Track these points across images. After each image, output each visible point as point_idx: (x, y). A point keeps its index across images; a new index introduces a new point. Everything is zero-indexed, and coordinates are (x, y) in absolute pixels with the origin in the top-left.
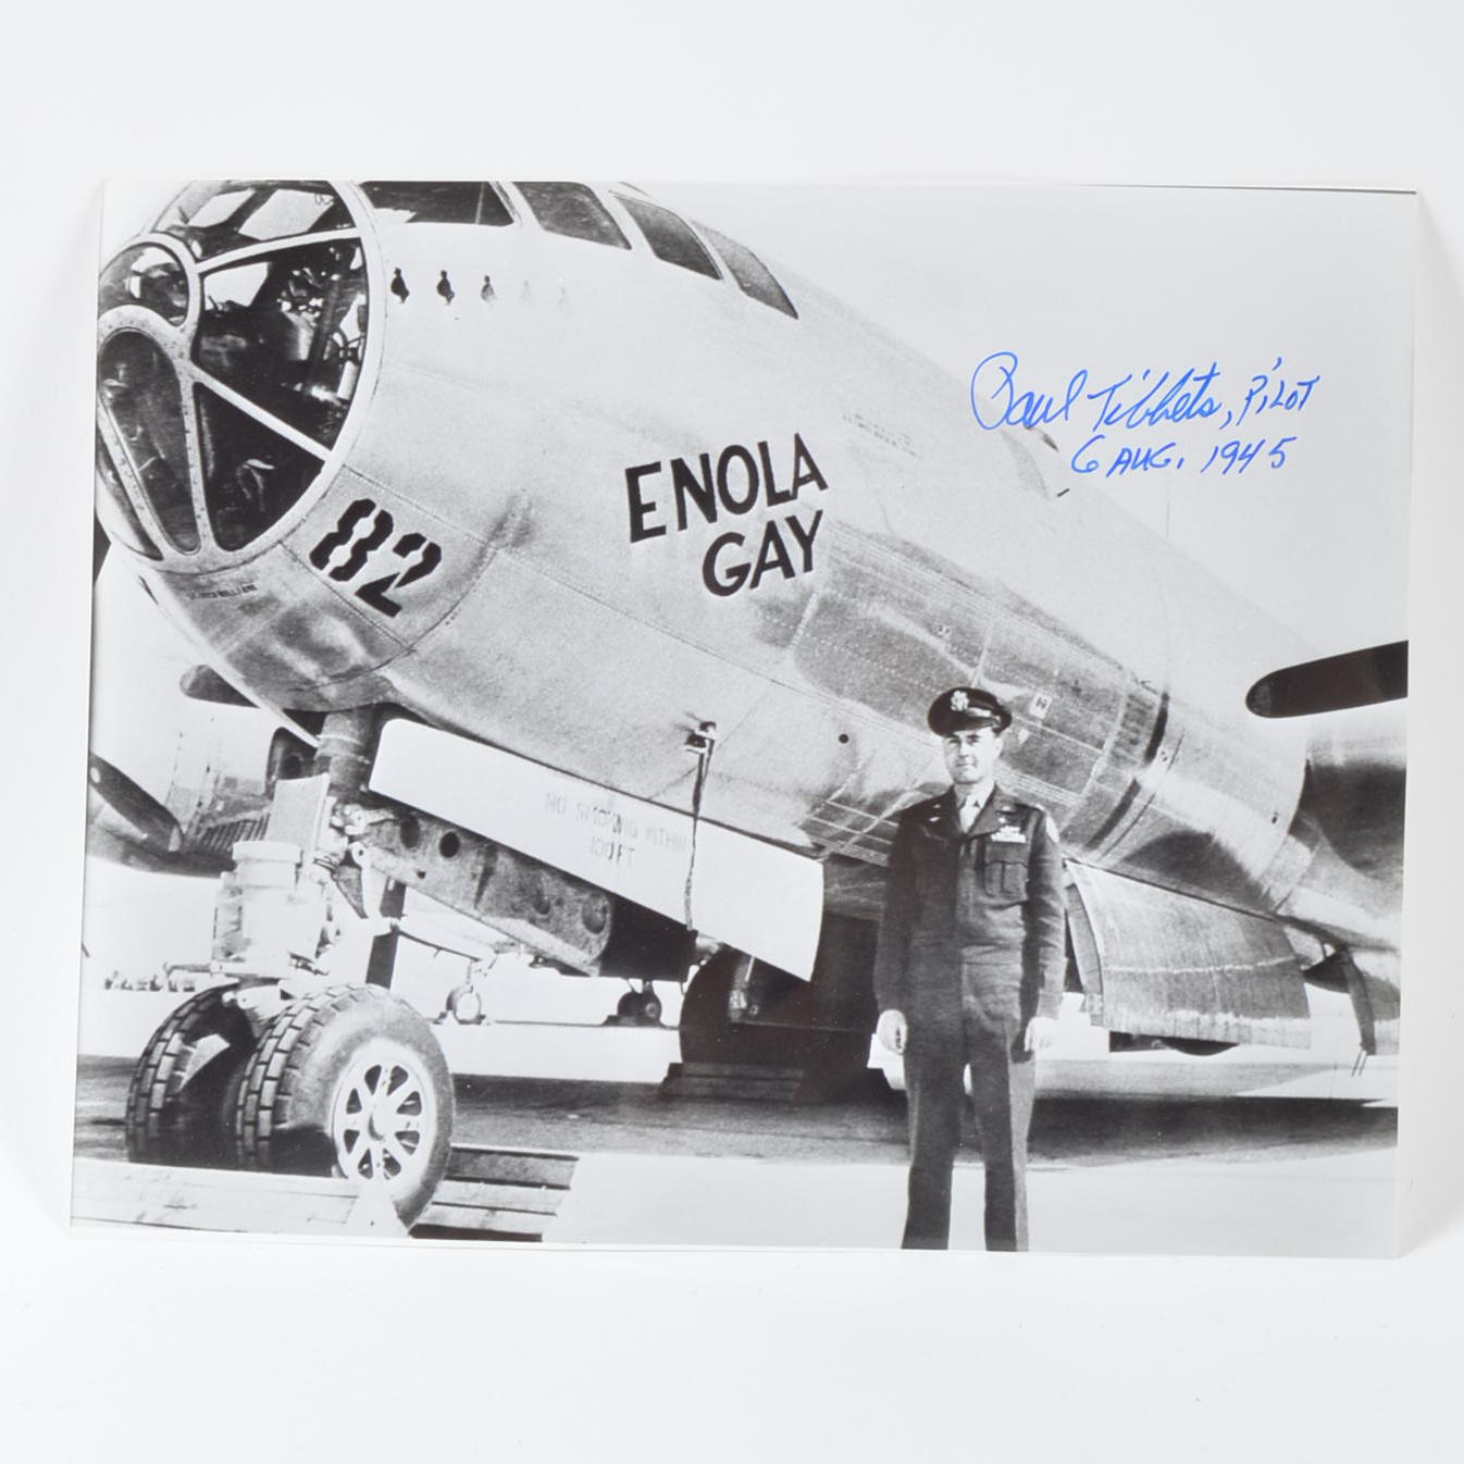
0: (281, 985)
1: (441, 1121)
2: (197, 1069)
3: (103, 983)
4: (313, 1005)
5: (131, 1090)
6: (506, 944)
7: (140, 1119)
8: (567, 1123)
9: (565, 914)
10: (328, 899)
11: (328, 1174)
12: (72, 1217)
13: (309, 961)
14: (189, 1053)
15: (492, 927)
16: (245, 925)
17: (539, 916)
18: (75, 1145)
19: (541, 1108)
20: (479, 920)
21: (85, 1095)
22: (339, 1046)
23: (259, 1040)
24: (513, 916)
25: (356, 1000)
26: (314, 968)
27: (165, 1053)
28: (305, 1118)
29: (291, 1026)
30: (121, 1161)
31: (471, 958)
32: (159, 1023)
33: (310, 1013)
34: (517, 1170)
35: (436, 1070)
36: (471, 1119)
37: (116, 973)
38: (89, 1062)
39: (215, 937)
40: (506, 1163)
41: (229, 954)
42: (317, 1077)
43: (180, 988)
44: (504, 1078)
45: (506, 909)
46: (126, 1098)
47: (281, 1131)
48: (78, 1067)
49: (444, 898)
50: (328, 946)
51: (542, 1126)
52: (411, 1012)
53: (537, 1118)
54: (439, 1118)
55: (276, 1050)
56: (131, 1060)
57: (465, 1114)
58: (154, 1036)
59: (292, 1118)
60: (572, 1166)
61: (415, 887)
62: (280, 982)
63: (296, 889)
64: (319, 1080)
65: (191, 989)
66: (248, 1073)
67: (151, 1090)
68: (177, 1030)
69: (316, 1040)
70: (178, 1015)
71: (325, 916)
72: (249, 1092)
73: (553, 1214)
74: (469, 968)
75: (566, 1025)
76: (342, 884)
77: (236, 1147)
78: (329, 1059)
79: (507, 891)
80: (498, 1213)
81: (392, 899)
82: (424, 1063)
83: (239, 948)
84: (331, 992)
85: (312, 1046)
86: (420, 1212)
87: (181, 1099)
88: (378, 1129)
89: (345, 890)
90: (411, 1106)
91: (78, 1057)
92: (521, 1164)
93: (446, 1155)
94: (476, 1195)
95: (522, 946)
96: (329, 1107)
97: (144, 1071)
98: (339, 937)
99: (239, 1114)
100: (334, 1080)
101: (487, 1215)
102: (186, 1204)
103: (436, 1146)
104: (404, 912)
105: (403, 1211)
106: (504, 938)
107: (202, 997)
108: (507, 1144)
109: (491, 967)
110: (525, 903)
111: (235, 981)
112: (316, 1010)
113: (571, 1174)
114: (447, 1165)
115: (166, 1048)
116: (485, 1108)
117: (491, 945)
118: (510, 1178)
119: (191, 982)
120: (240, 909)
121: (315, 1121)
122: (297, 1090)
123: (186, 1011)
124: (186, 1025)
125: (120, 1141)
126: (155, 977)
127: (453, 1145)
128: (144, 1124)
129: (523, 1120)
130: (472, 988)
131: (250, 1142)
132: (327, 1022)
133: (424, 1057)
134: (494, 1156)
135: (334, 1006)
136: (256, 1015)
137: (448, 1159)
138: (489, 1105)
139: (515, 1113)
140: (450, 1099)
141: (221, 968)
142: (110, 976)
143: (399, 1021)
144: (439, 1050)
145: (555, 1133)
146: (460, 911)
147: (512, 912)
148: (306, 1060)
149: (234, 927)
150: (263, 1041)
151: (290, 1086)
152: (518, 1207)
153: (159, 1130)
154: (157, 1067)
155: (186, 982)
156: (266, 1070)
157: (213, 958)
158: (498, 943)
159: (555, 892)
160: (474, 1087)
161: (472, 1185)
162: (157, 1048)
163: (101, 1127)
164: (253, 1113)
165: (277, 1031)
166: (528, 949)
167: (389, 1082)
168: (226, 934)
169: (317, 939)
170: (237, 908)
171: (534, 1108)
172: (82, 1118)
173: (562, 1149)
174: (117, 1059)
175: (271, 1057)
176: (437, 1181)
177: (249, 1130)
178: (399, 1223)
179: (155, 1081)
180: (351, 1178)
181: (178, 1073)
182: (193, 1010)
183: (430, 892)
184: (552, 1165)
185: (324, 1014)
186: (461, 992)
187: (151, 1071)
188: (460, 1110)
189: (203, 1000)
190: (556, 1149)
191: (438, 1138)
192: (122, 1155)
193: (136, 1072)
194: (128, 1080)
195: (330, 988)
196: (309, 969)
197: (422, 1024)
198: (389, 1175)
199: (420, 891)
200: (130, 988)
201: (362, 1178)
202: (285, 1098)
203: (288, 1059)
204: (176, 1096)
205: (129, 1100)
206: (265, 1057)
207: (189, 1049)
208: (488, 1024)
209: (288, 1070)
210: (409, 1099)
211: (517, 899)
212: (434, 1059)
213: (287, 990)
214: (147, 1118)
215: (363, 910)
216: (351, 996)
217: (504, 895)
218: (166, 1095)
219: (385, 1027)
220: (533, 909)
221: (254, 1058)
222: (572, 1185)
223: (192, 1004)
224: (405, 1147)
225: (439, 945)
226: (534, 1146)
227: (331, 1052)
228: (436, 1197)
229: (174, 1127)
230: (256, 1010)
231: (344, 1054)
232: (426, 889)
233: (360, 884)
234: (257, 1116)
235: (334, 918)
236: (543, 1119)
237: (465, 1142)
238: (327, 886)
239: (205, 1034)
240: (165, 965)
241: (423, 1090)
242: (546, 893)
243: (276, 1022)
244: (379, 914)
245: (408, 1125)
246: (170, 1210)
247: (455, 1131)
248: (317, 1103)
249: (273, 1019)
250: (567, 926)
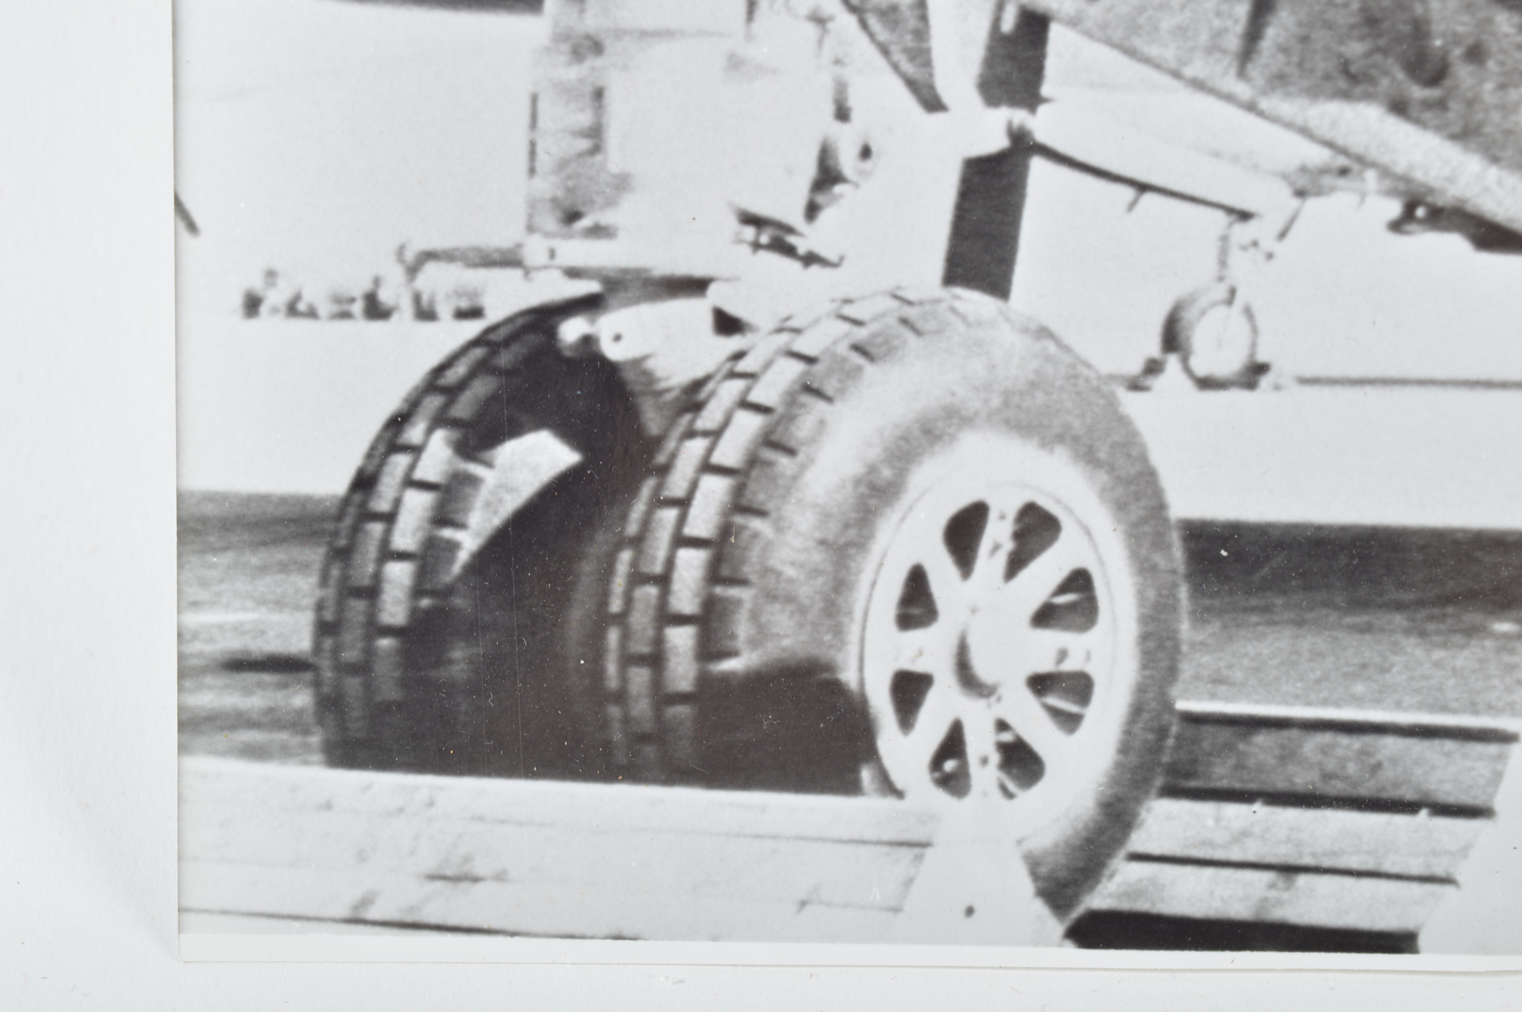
0: (716, 296)
1: (1151, 644)
2: (497, 521)
3: (237, 301)
4: (803, 345)
5: (324, 580)
6: (1324, 171)
7: (351, 655)
8: (1489, 643)
9: (1489, 86)
10: (838, 62)
11: (851, 787)
12: (181, 910)
13: (790, 230)
14: (473, 481)
15: (1288, 125)
16: (613, 138)
17: (1418, 92)
18: (183, 726)
19: (1420, 604)
20: (1251, 107)
21: (202, 595)
22: (874, 453)
23: (657, 442)
24: (1345, 96)
25: (918, 332)
26: (802, 250)
27: (410, 482)
28: (786, 642)
29: (745, 404)
30: (306, 763)
31: (1230, 210)
32: (392, 403)
33: (793, 369)
34: (1352, 768)
35: (1136, 511)
36: (1231, 638)
37: (271, 275)
38: (209, 509)
39: (532, 171)
40: (1324, 751)
41: (572, 216)
42: (818, 535)
43: (445, 310)
44: (1319, 528)
45: (1327, 77)
46: (310, 601)
47: (726, 679)
48: (180, 521)
49: (1154, 51)
50: (838, 189)
51: (1419, 653)
52: (1067, 359)
53: (1407, 632)
54: (1144, 638)
55: (708, 467)
56: (320, 501)
57: (1215, 626)
58: (378, 439)
59: (754, 643)
60: (1501, 758)
61: (1074, 22)
62: (713, 289)
63: (749, 37)
64: (823, 542)
65: (475, 313)
66: (632, 528)
67: (378, 577)
68: (439, 420)
69: (813, 440)
70: (442, 382)
71: (829, 108)
72: (638, 578)
73: (1446, 880)
74: (1224, 239)
75: (1489, 385)
76: (873, 21)
77: (605, 724)
78: (849, 487)
79: (1329, 25)
80: (1302, 880)
81: (1011, 57)
82: (1103, 492)
83: (599, 200)
84: (849, 311)
85: (801, 457)
86: (1097, 881)
87: (458, 602)
88: (982, 668)
89: (883, 34)
90: (1071, 607)
91: (181, 497)
92: (1364, 753)
93: (1162, 732)
94: (1244, 834)
95: (1371, 176)
96: (850, 613)
97: (356, 530)
98: (868, 165)
99: (613, 636)
100: (861, 544)
101: (1272, 886)
102: (480, 867)
103: (1137, 710)
104: (1046, 90)
105: (1048, 878)
106: (1318, 155)
107: (503, 333)
108: (1325, 703)
109: (1283, 235)
110: (1378, 58)
111: (592, 287)
112: (810, 360)
113: (1498, 776)
114: (1166, 758)
115: (412, 467)
116: (1266, 609)
117: (1285, 177)
118: (1337, 787)
119: (474, 294)
120: (599, 94)
121: (815, 651)
122: (766, 571)
123: (460, 369)
124: (463, 408)
125: (300, 712)
126: (377, 282)
127: (1182, 705)
128: (363, 668)
129: (1368, 637)
130: (1233, 292)
131: (641, 707)
132: (842, 391)
133: (1103, 477)
134: (1294, 733)
135: (858, 348)
136: (649, 378)
137: (1170, 742)
138: (1279, 601)
139: (1349, 620)
140: (1174, 586)
141: (552, 254)
142: (257, 283)
143: (1033, 385)
144: (1143, 458)
145: (1455, 672)
146: (1199, 85)
147: (1342, 83)
148: (788, 489)
149: (584, 144)
150: (671, 444)
151: (743, 562)
152: (1354, 862)
153: (403, 683)
154: (390, 518)
155: (458, 294)
156: (682, 520)
157: (531, 229)
158: (1303, 169)
159: (1464, 25)
160: (1238, 556)
161: (1234, 812)
162: (387, 469)
163: (251, 677)
164: (650, 633)
165: (709, 419)
166: (1388, 183)
167: (1008, 545)
168: (562, 165)
169: (809, 171)
170: (588, 89)
171: (1399, 606)
172: (200, 655)
173: (1474, 710)
174: (284, 500)
175: (694, 486)
176: (1138, 801)
177: (640, 677)
178: (1040, 908)
179: (388, 554)
180: (910, 797)
181: (447, 533)
182: (481, 368)
183: (1118, 35)
184: (1448, 755)
185: (831, 371)
186: (1203, 302)
187: (376, 529)
188: (1200, 616)
189: (507, 342)
190: (1454, 712)
191: (1141, 689)
192: (306, 748)
193: (336, 534)
194: (316, 554)
195: (847, 301)
196: (789, 251)
197: (1097, 390)
198: (1011, 786)
199: (1089, 34)
200: (312, 314)
201: (941, 798)
202: (734, 592)
203: (739, 491)
204: (449, 591)
205: (320, 607)
206: (677, 485)
207: (475, 469)
208: (1277, 387)
209: (739, 519)
210: (1063, 589)
211: (1355, 49)
212: (1127, 482)
213: (733, 309)
214: (369, 652)
215: (931, 87)
216: (904, 321)
217: (1321, 37)
218: (417, 591)
219: (996, 401)
220: (1400, 75)
221: (647, 489)
222: (1498, 804)
223: (478, 353)
224: (1056, 713)
225: (1142, 176)
226: (1398, 705)
227: (855, 468)
228: (1138, 841)
229: (442, 674)
230: (650, 364)
231: (887, 473)
232: (1104, 26)
233: (924, 18)
234: (659, 642)
235: (855, 115)
236: (1423, 634)
237: (1213, 696)
238: (830, 26)
239: (514, 430)
240: (400, 251)
241: (1101, 562)
242: (1437, 27)
243: (702, 395)
244: (975, 99)
245: (1063, 655)
246: (439, 885)
247: (1186, 669)
248: (820, 605)
249: (697, 385)
250: (1496, 117)
